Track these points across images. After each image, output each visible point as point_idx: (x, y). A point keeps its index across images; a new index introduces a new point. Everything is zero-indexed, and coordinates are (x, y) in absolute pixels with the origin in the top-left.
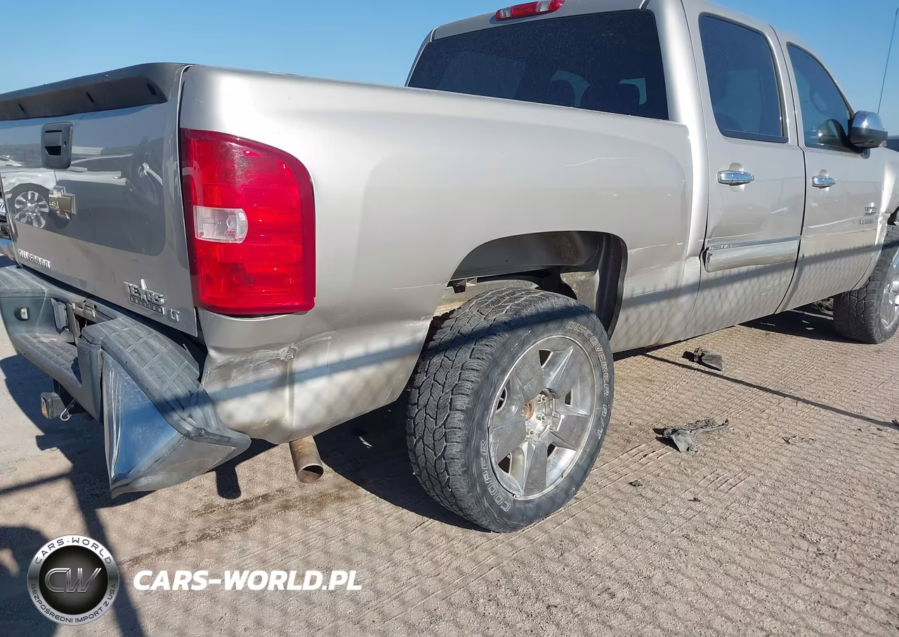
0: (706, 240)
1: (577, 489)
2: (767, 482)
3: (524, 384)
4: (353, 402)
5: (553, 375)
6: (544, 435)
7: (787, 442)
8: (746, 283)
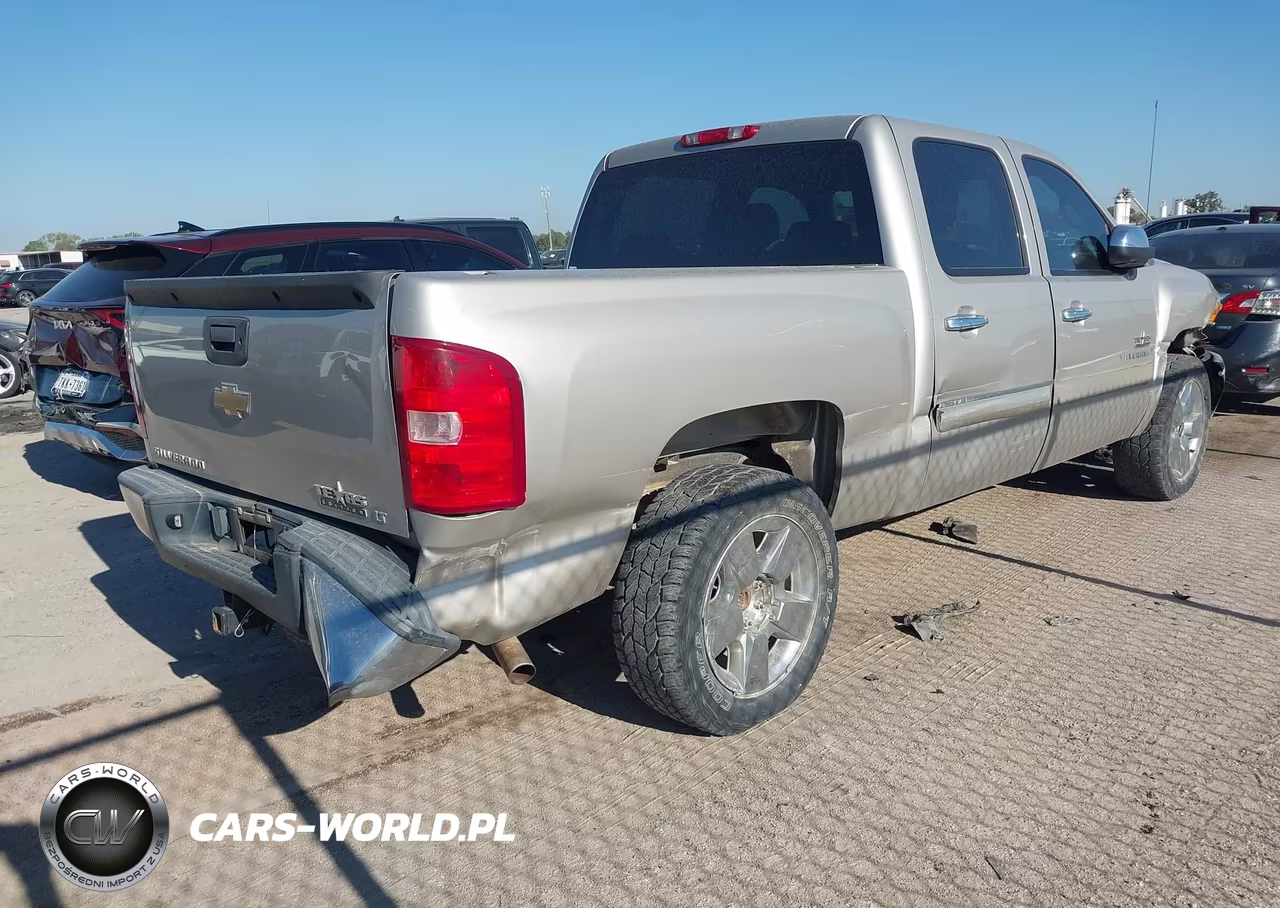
0: (936, 396)
1: (804, 685)
2: (1022, 669)
3: (738, 570)
4: (560, 595)
5: (770, 558)
6: (764, 626)
7: (1049, 623)
8: (989, 438)
